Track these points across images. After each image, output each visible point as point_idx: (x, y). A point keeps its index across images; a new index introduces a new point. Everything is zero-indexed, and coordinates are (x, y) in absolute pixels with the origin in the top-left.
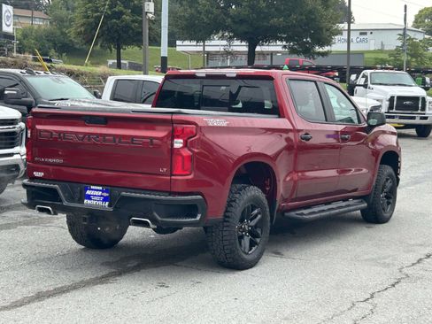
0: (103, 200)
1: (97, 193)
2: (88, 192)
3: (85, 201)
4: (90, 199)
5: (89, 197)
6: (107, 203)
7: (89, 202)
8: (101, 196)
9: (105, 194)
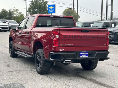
0: (86, 56)
1: (84, 54)
2: (81, 54)
3: (80, 57)
4: (82, 56)
5: (81, 55)
6: (88, 56)
7: (81, 57)
8: (85, 54)
9: (87, 54)
